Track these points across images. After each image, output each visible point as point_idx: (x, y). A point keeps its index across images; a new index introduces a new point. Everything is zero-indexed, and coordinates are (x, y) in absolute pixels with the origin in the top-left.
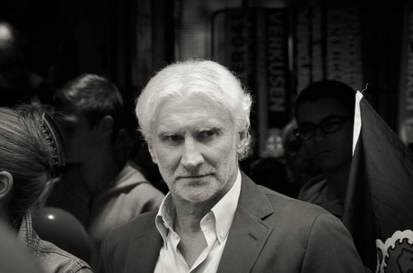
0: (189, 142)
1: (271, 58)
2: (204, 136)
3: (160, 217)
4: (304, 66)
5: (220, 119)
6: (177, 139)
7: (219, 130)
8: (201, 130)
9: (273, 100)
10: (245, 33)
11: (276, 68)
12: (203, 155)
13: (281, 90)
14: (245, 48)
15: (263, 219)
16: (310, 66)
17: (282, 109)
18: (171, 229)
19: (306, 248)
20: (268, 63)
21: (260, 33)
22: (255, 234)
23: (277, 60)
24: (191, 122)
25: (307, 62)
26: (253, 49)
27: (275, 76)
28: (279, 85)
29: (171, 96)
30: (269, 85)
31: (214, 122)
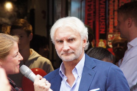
0: (65, 42)
1: (101, 16)
2: (70, 40)
3: (61, 71)
4: (112, 18)
5: (75, 35)
6: (61, 41)
7: (75, 38)
8: (69, 38)
9: (101, 30)
10: (92, 7)
11: (102, 19)
12: (70, 47)
13: (104, 26)
14: (92, 12)
15: (93, 68)
16: (113, 19)
17: (104, 33)
18: (64, 75)
19: (107, 77)
20: (100, 17)
21: (97, 7)
22: (91, 74)
23: (103, 16)
24: (65, 36)
25: (113, 17)
26: (95, 12)
27: (102, 22)
28: (103, 25)
29: (59, 28)
30: (100, 25)
31: (73, 36)
